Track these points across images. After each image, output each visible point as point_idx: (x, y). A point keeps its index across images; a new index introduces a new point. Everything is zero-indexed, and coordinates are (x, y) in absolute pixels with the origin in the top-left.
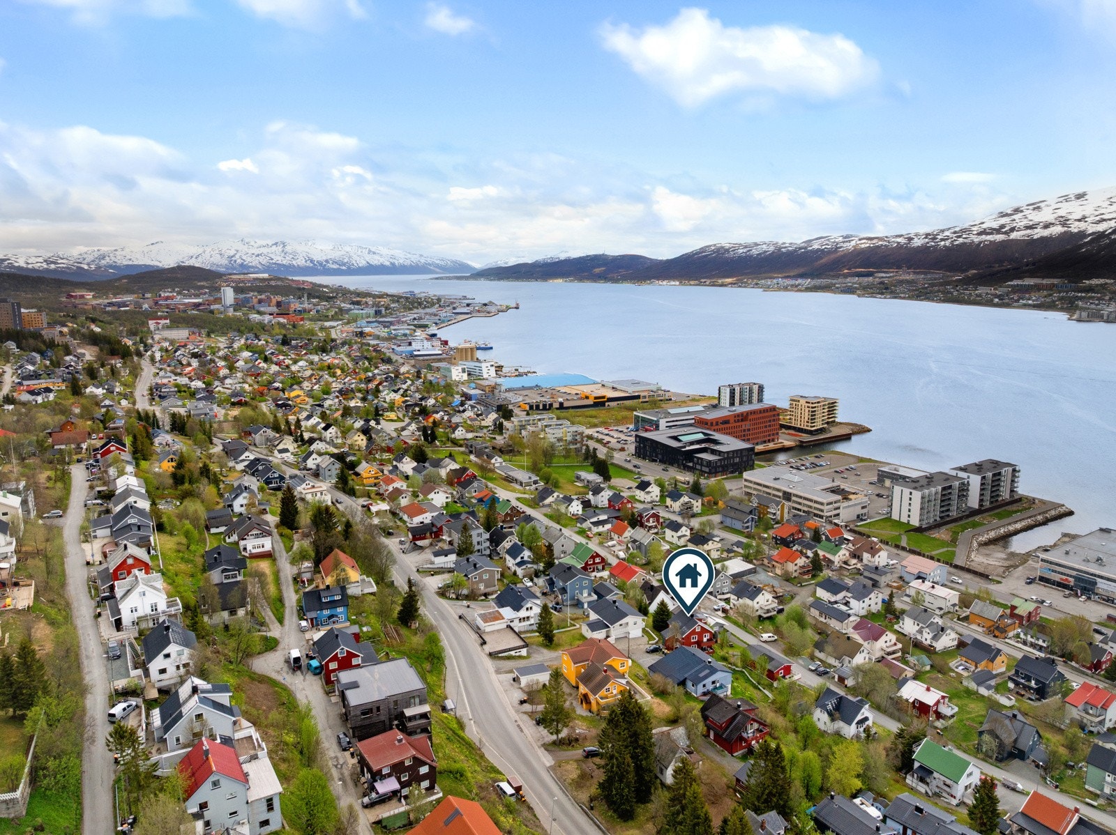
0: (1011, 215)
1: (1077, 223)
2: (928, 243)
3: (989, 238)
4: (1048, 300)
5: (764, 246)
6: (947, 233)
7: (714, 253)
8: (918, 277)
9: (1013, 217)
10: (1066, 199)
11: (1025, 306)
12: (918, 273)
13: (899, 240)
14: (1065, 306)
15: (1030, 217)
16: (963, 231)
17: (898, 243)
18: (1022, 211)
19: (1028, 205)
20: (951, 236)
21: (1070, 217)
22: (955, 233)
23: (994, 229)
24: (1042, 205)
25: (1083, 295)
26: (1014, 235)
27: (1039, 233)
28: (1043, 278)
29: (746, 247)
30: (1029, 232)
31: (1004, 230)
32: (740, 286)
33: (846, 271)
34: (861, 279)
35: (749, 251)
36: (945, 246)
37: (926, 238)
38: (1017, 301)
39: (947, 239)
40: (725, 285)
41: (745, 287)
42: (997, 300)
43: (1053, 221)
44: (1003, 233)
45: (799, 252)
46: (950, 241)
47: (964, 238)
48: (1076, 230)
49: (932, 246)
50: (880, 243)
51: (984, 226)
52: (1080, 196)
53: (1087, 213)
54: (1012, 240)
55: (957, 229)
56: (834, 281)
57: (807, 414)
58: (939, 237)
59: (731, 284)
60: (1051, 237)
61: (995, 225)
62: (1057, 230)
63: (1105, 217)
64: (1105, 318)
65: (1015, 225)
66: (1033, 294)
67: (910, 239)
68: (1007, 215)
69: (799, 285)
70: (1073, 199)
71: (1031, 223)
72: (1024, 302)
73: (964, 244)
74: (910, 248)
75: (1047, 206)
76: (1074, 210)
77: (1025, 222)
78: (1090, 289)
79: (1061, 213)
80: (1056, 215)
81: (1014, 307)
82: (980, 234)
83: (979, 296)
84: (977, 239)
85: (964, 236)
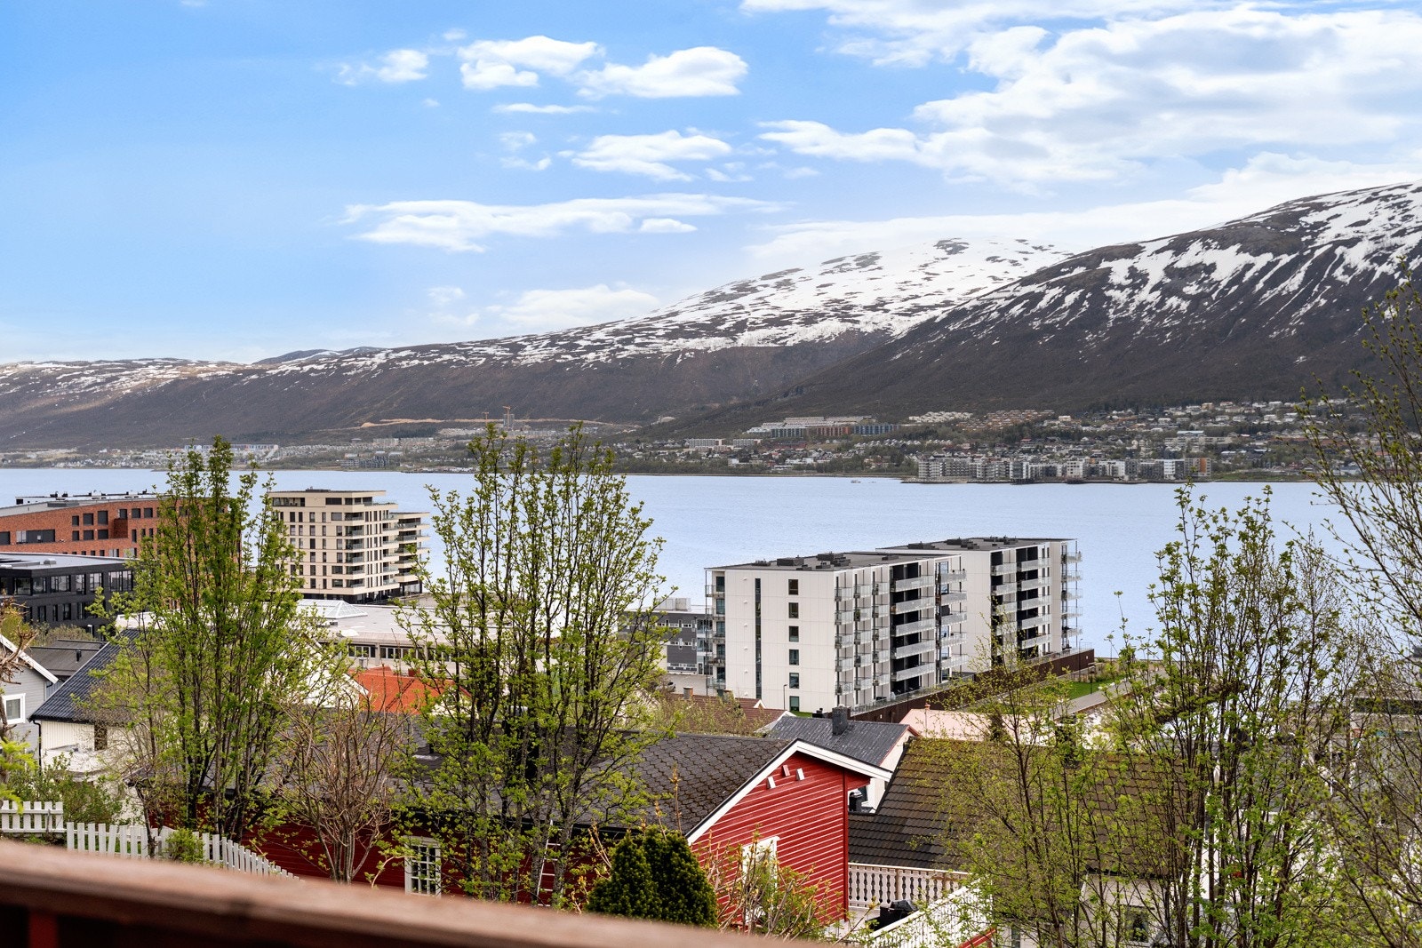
0: (732, 297)
1: (870, 314)
2: (558, 356)
3: (693, 343)
4: (845, 456)
5: (151, 369)
6: (599, 335)
7: (14, 384)
8: (542, 433)
9: (740, 301)
10: (840, 265)
11: (800, 470)
12: (541, 426)
13: (490, 350)
14: (885, 465)
15: (773, 302)
16: (634, 329)
17: (489, 356)
18: (754, 290)
19: (764, 278)
20: (609, 339)
21: (853, 302)
22: (616, 333)
23: (702, 326)
24: (794, 277)
25: (917, 443)
26: (745, 339)
27: (798, 334)
28: (826, 415)
29: (100, 371)
30: (774, 331)
31: (722, 328)
32: (89, 466)
33: (367, 425)
34: (407, 442)
35: (109, 380)
36: (597, 363)
37: (552, 345)
38: (782, 460)
39: (602, 347)
40: (49, 465)
41: (104, 466)
42: (735, 461)
43: (822, 310)
44: (721, 334)
45: (245, 381)
46: (606, 350)
47: (638, 345)
48: (870, 329)
49: (568, 364)
50: (446, 357)
51: (679, 319)
52: (866, 261)
53: (886, 294)
54: (743, 349)
55: (621, 326)
56: (339, 449)
57: (332, 543)
58: (583, 343)
59: (66, 460)
60: (822, 343)
61: (702, 317)
62: (831, 327)
63: (922, 302)
64: (979, 474)
65: (744, 317)
66: (810, 449)
67: (515, 348)
68: (723, 297)
69: (251, 457)
70: (854, 265)
71: (777, 313)
72: (796, 462)
73: (639, 357)
74: (519, 368)
75: (805, 279)
76: (860, 288)
77: (763, 312)
78: (927, 432)
79: (835, 293)
80: (824, 298)
81: (776, 474)
82: (672, 335)
83: (696, 455)
84: (667, 347)
85: (638, 340)
